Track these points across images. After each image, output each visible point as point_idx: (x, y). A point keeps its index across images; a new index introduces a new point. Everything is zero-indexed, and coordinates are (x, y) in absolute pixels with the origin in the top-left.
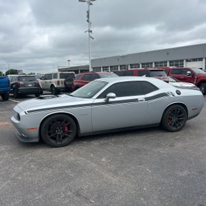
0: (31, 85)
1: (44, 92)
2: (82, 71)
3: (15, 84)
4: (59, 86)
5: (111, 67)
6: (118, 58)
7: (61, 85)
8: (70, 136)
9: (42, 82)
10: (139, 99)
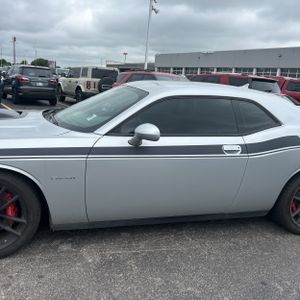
0: (40, 84)
1: (67, 98)
3: (16, 79)
4: (88, 91)
5: (186, 69)
6: (199, 56)
7: (93, 90)
8: (19, 234)
9: (64, 81)
10: (225, 148)
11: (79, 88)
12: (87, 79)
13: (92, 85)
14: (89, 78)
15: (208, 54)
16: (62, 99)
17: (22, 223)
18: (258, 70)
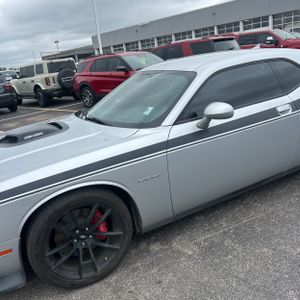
1: (24, 101)
2: (81, 56)
4: (49, 88)
5: (127, 44)
6: (136, 29)
7: (54, 86)
8: (118, 247)
9: (17, 83)
10: (279, 110)
11: (37, 87)
12: (44, 76)
13: (51, 81)
14: (46, 74)
15: (144, 26)
16: (20, 102)
17: (119, 236)
18: (196, 31)
